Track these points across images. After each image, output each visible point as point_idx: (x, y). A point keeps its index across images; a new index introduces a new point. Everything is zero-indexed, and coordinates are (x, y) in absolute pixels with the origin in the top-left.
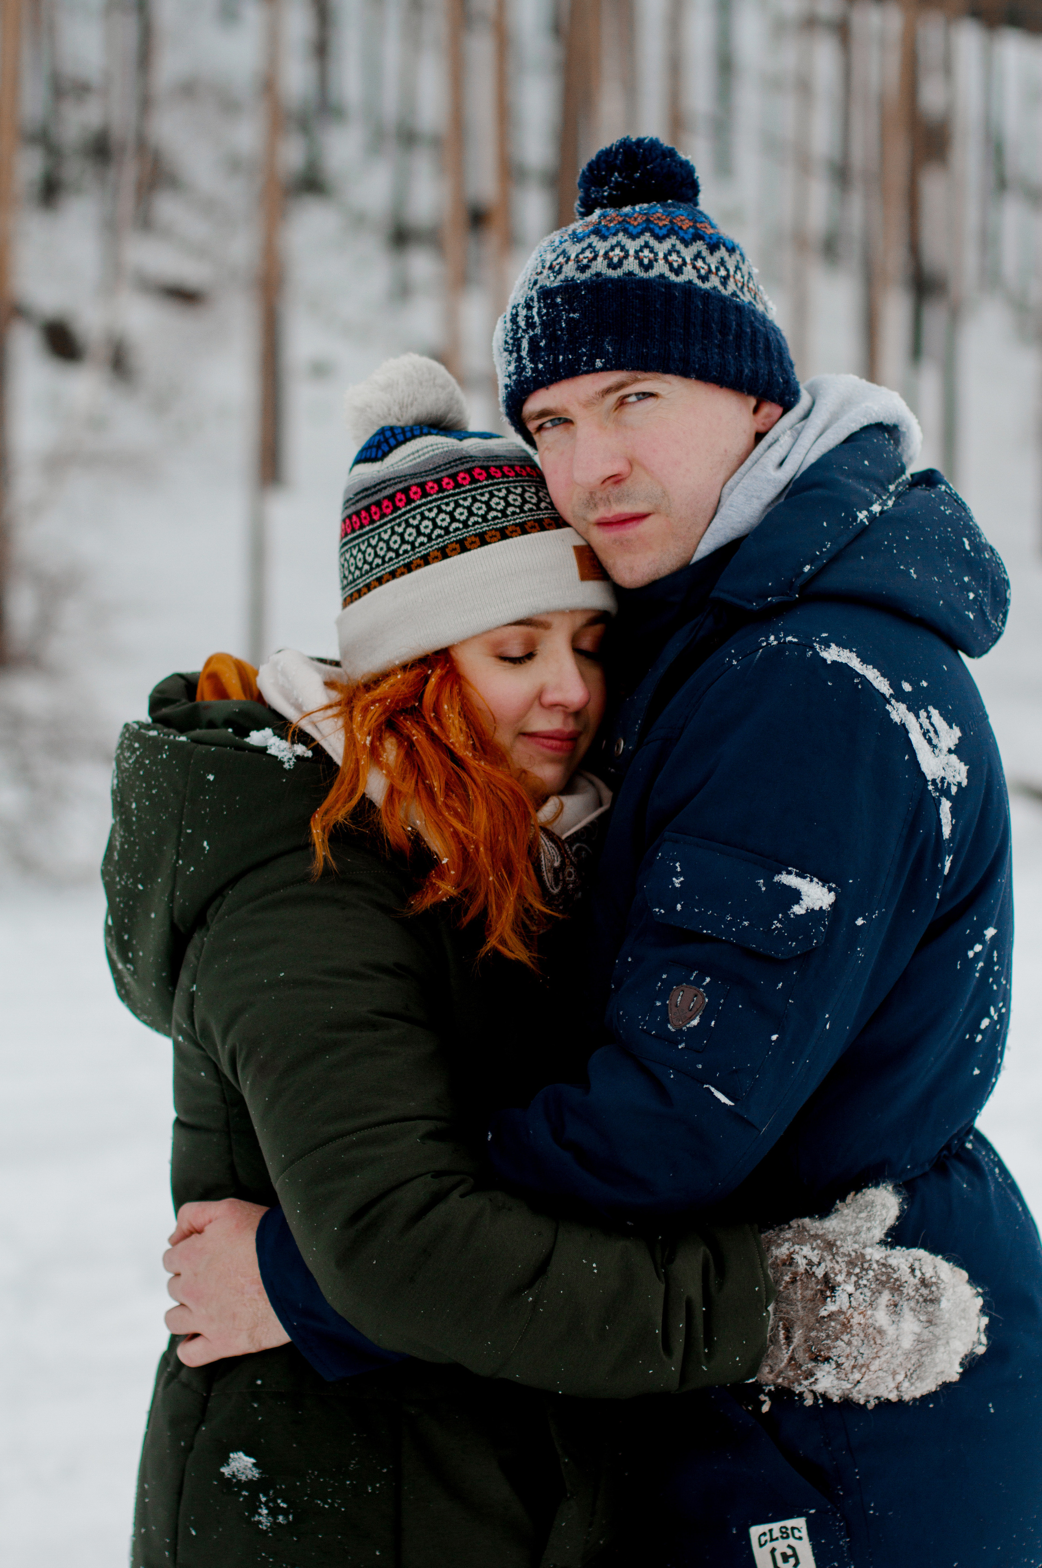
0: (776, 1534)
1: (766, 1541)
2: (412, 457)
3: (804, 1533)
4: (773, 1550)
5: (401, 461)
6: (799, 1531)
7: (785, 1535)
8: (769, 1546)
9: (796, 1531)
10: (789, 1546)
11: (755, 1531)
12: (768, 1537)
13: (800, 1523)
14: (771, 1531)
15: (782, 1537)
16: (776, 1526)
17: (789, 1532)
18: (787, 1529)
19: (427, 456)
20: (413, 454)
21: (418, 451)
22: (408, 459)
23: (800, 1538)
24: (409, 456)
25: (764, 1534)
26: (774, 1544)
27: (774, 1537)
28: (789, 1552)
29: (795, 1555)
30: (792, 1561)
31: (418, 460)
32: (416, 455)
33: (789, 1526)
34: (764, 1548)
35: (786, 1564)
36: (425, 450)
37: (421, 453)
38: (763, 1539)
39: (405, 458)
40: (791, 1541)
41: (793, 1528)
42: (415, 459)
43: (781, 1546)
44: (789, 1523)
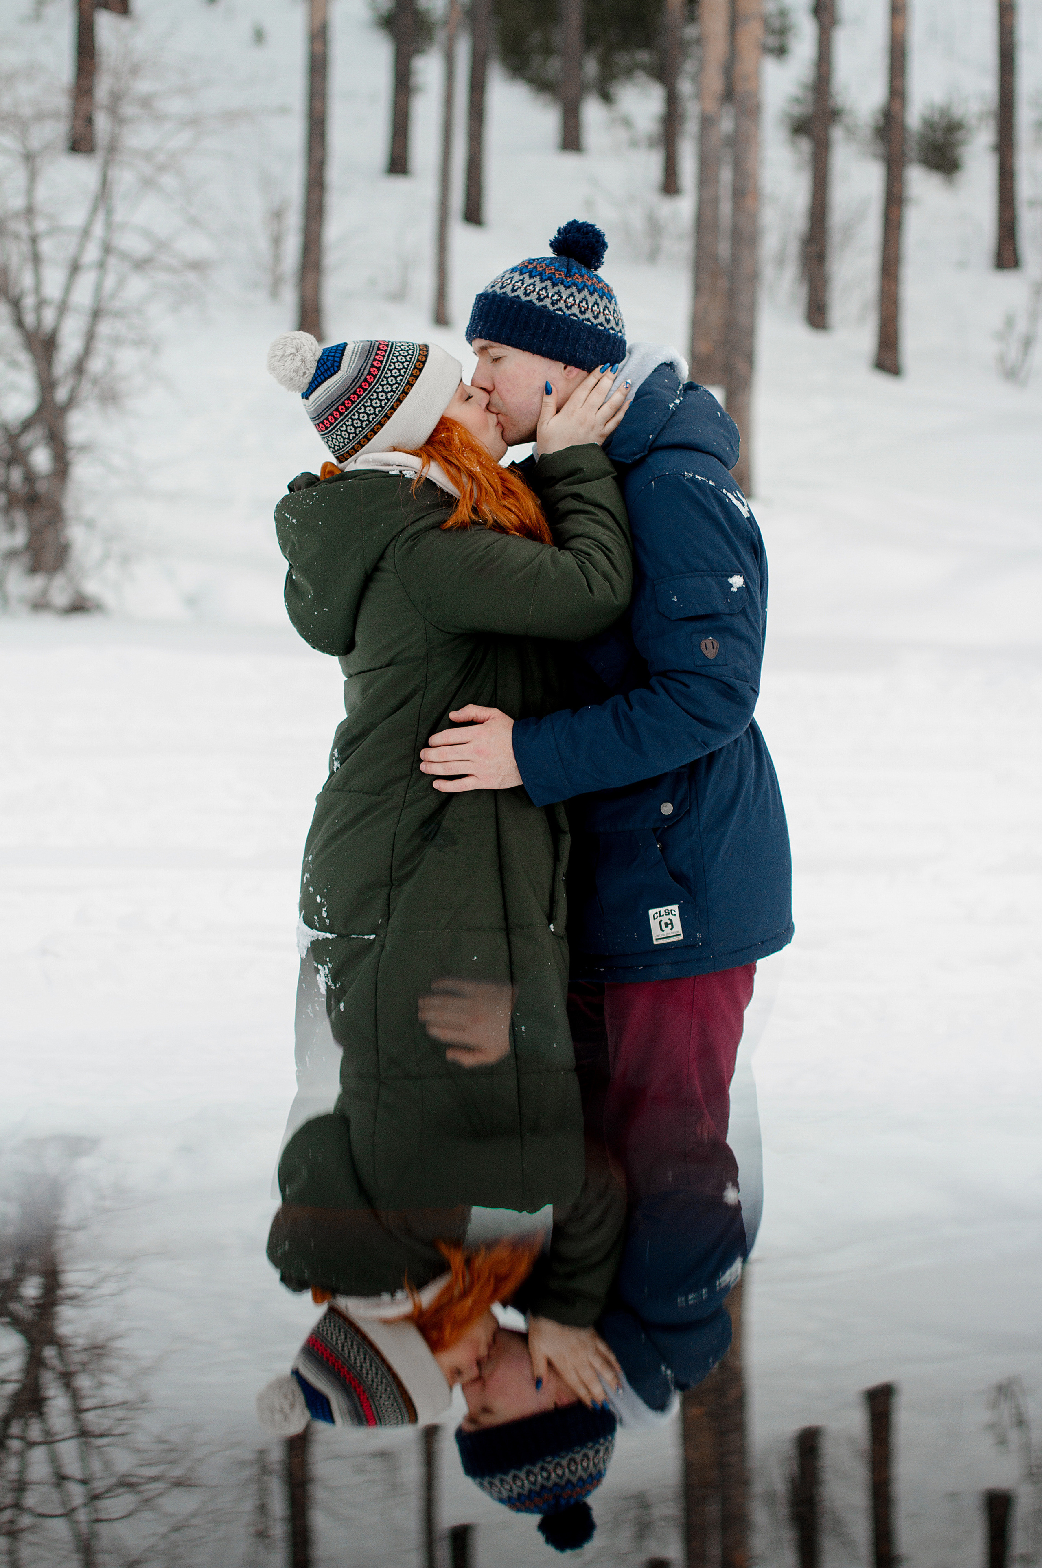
0: (663, 913)
1: (657, 917)
2: (353, 357)
3: (677, 912)
4: (661, 921)
5: (350, 362)
6: (675, 911)
7: (667, 914)
8: (659, 919)
9: (673, 911)
10: (669, 919)
11: (652, 912)
12: (658, 915)
13: (675, 907)
14: (660, 912)
15: (666, 915)
16: (662, 909)
17: (670, 912)
18: (668, 910)
19: (359, 351)
20: (352, 355)
21: (353, 353)
22: (353, 359)
23: (675, 915)
24: (351, 357)
25: (657, 913)
26: (662, 918)
27: (662, 915)
28: (669, 922)
29: (672, 923)
30: (670, 926)
31: (358, 356)
32: (354, 355)
33: (670, 910)
34: (656, 920)
35: (667, 928)
36: (356, 350)
37: (355, 352)
38: (656, 916)
39: (351, 360)
40: (671, 916)
41: (671, 910)
42: (356, 356)
43: (665, 919)
44: (670, 908)
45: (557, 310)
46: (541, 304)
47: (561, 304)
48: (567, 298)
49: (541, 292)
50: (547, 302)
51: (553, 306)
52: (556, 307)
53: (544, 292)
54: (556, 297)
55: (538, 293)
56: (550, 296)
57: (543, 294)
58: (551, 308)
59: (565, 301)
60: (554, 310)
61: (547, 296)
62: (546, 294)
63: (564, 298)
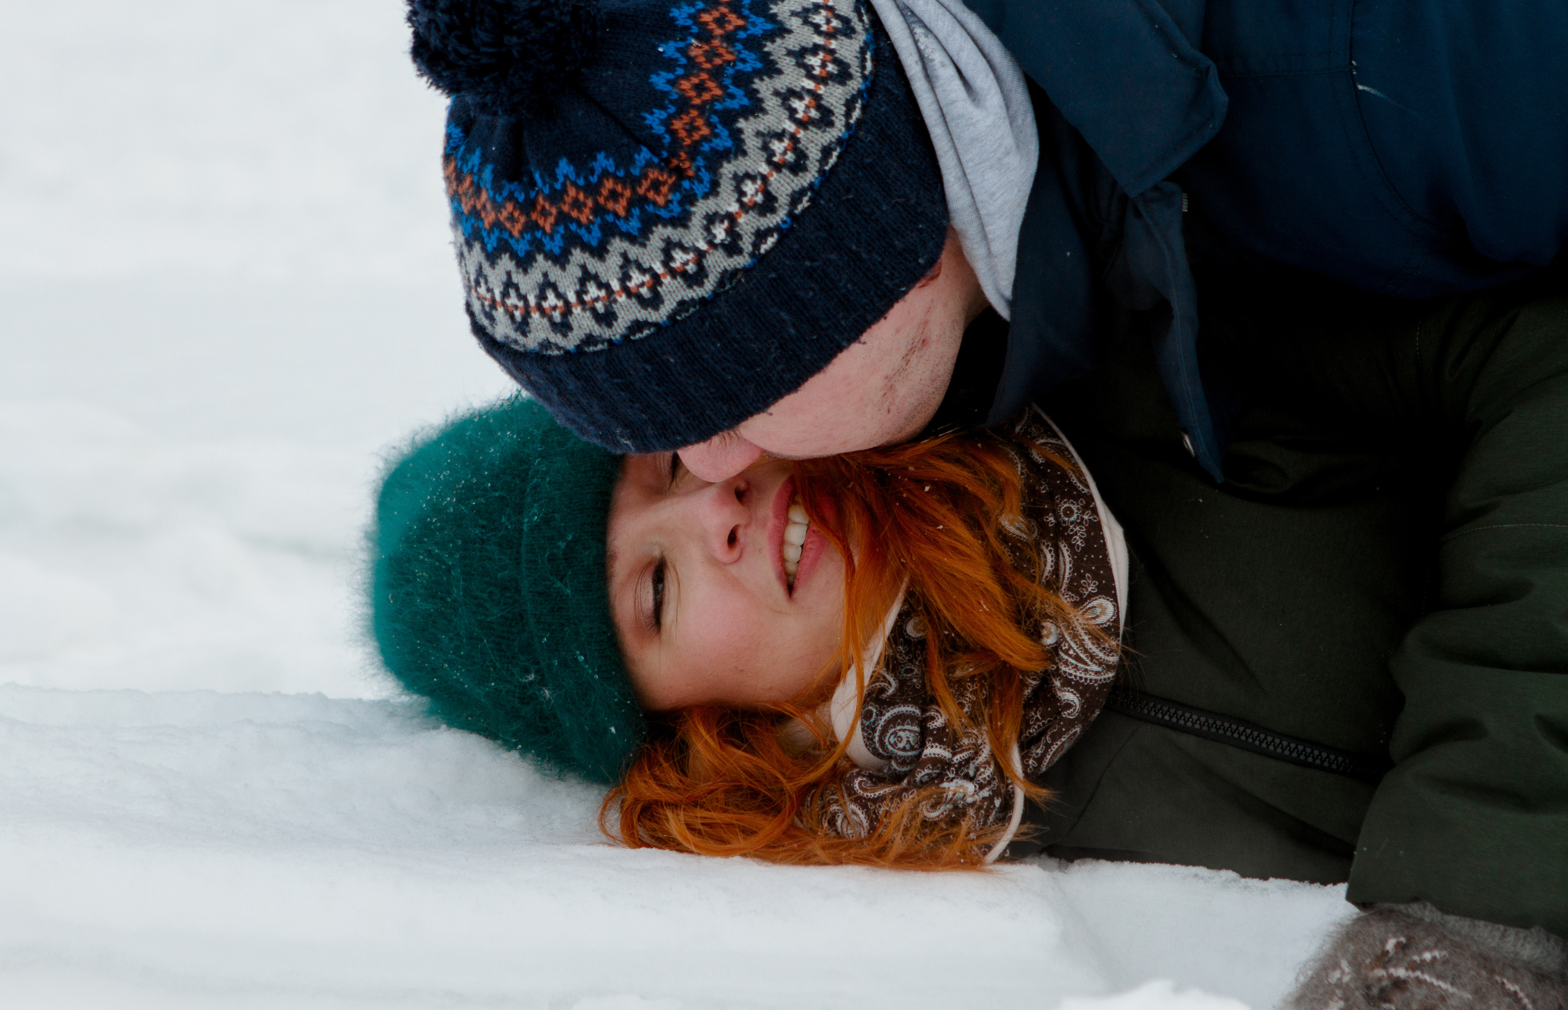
45: (756, 246)
46: (709, 285)
47: (748, 223)
48: (739, 201)
49: (676, 265)
50: (718, 263)
51: (740, 252)
52: (746, 244)
53: (680, 258)
54: (720, 232)
55: (673, 273)
56: (702, 245)
57: (686, 263)
58: (742, 261)
59: (745, 209)
60: (752, 255)
61: (701, 255)
62: (691, 256)
63: (734, 208)
